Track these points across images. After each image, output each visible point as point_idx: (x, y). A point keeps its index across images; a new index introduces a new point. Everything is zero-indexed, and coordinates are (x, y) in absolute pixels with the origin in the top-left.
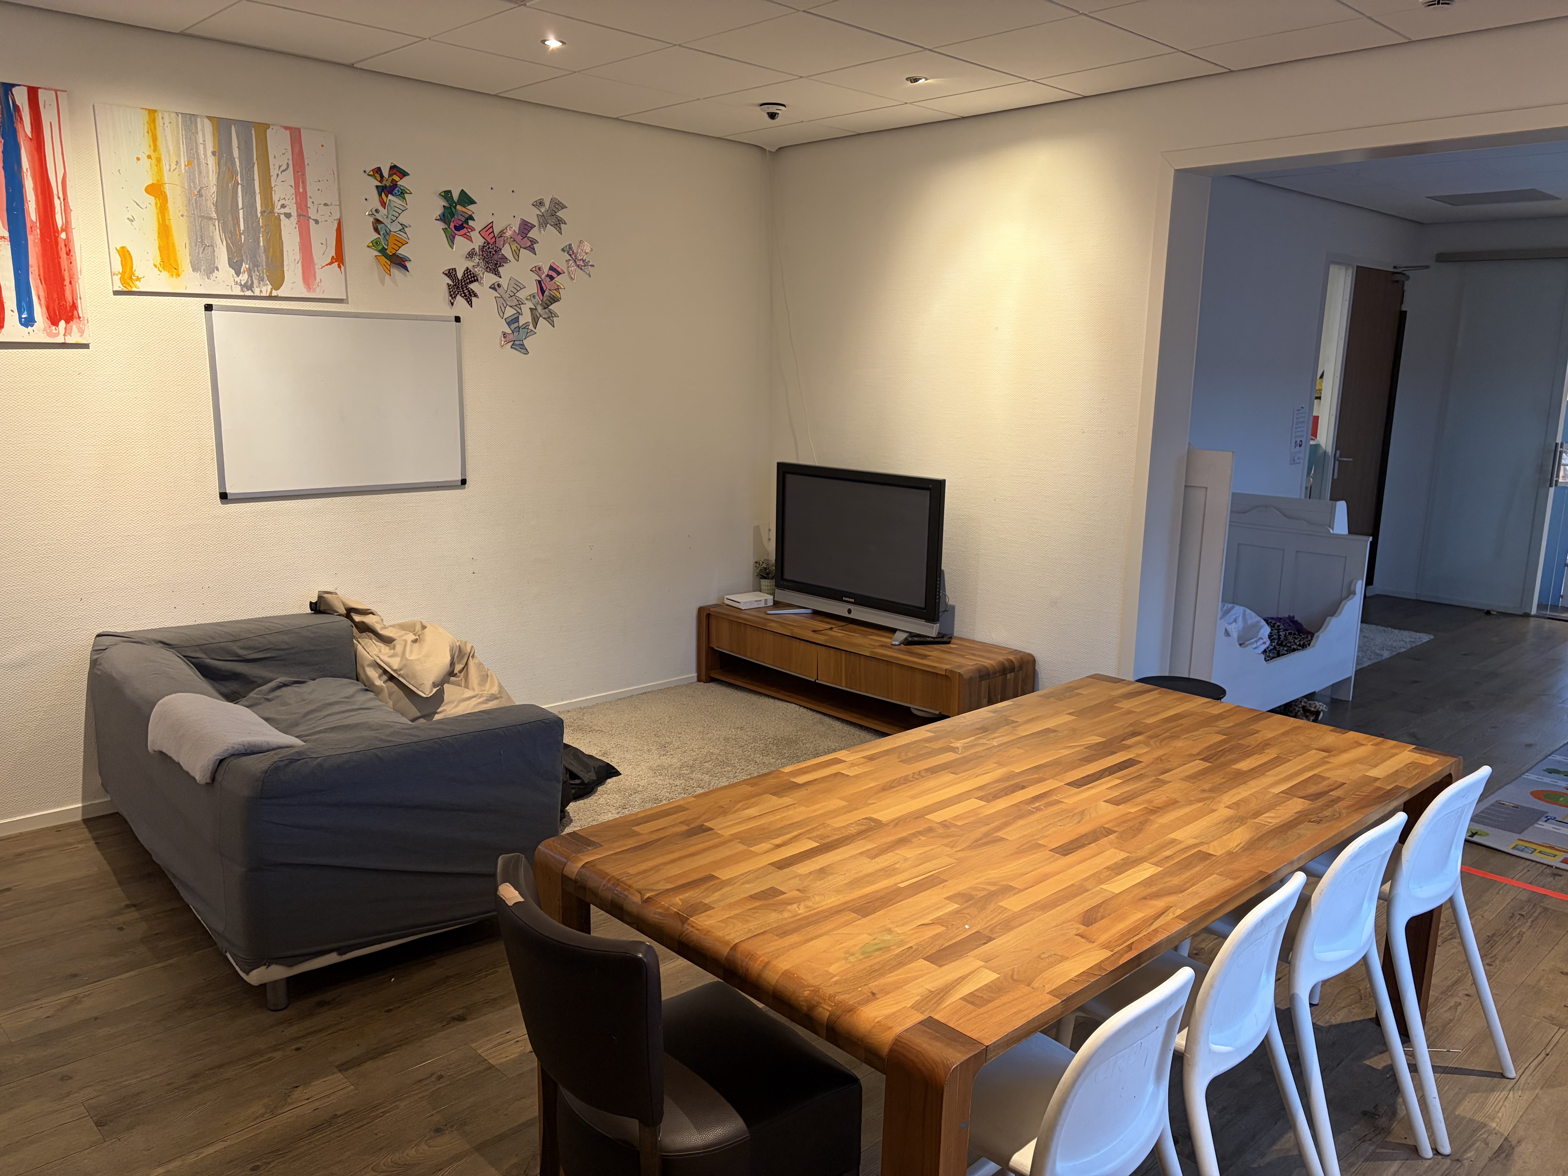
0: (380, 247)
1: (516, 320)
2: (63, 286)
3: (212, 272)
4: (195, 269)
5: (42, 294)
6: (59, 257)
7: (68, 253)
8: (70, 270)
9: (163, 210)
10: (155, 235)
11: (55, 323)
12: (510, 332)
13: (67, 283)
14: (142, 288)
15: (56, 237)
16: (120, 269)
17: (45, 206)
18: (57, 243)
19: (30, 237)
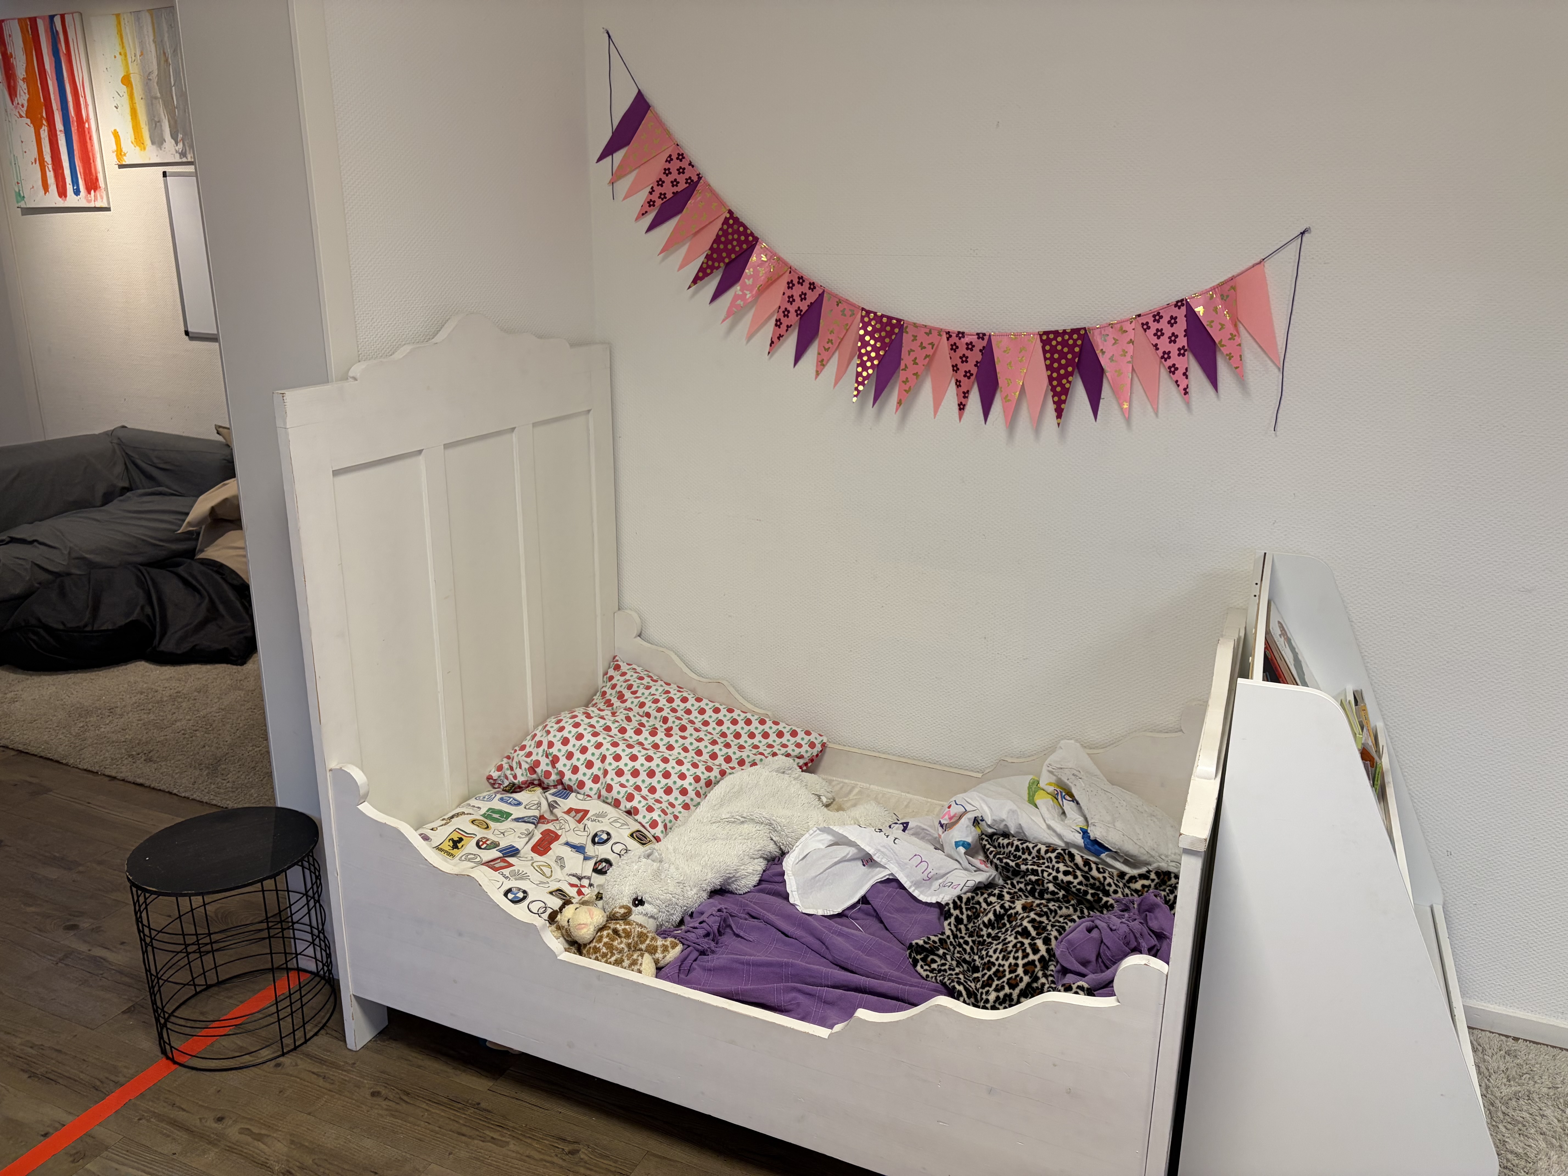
2: (90, 164)
3: (162, 144)
4: (153, 143)
5: (82, 171)
6: (87, 143)
7: (90, 139)
8: (93, 151)
9: (131, 96)
10: (130, 117)
11: (89, 193)
13: (92, 161)
14: (127, 161)
15: (84, 127)
16: (115, 148)
17: (77, 103)
18: (84, 131)
19: (73, 129)
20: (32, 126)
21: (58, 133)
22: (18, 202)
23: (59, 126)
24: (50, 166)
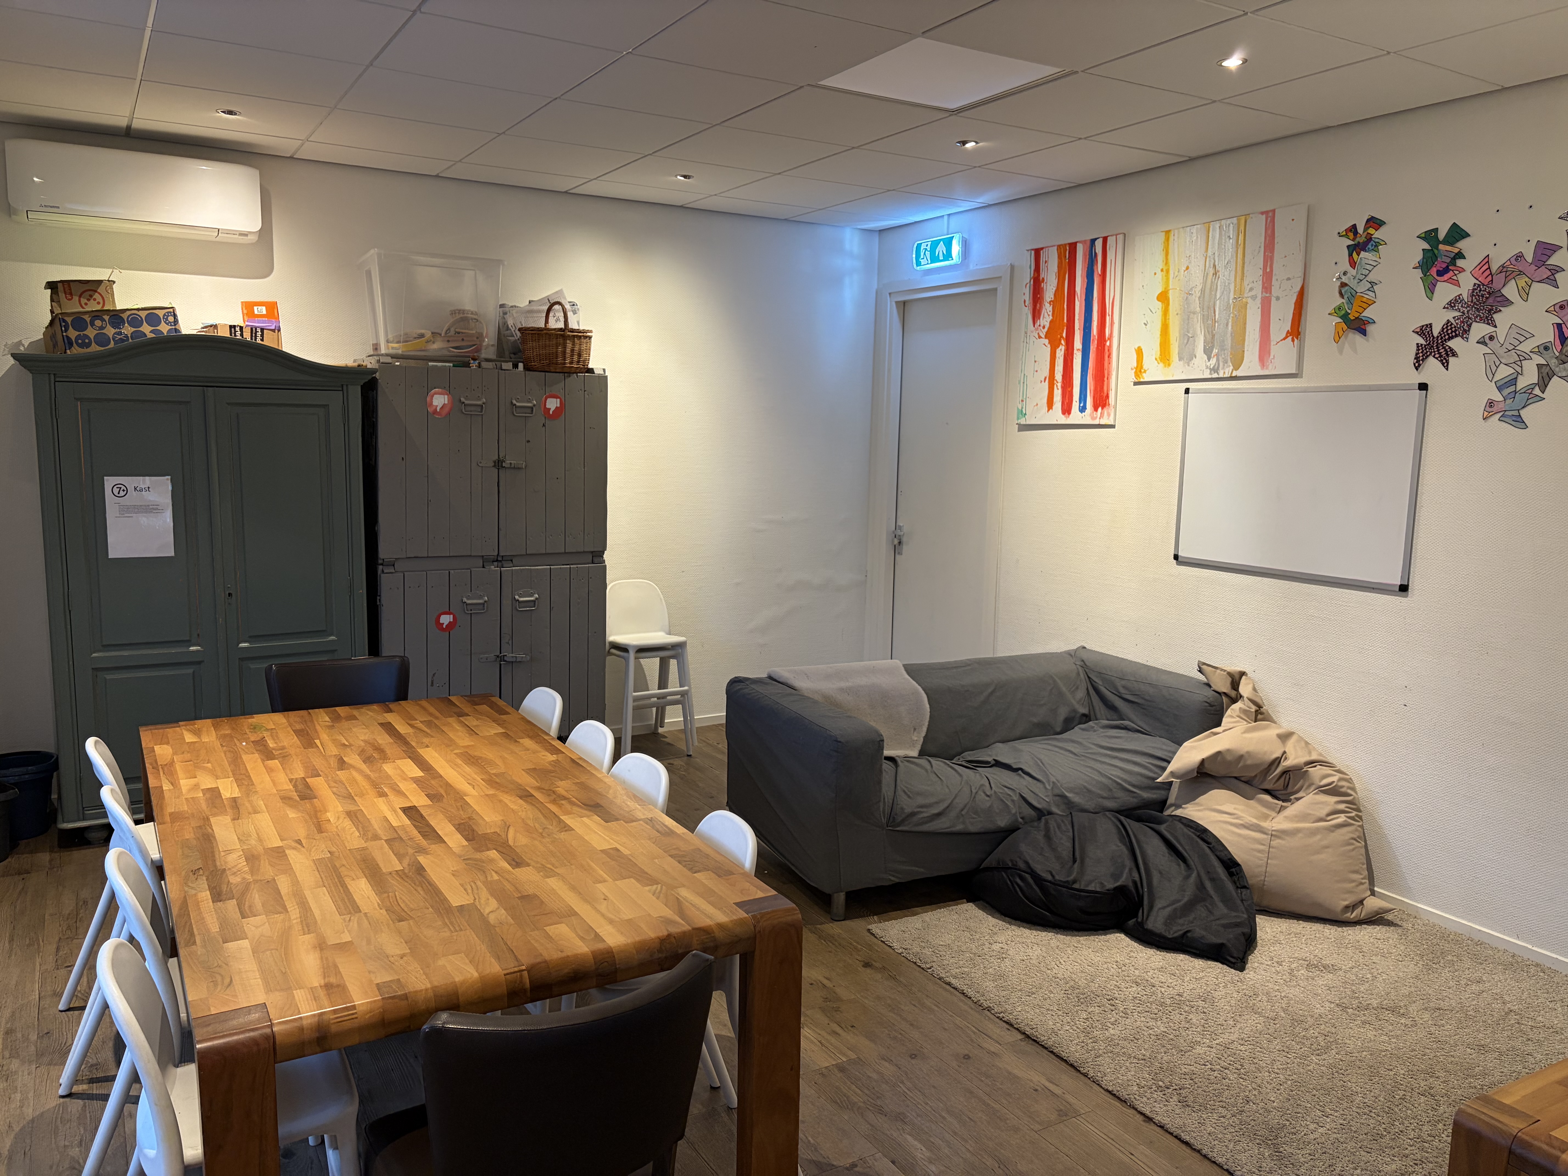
0: (1343, 312)
1: (1513, 381)
2: (1103, 381)
3: (1192, 359)
4: (1180, 359)
5: (1092, 388)
6: (1104, 360)
7: (1109, 357)
8: (1109, 368)
9: (1166, 312)
10: (1159, 334)
11: (1096, 409)
12: (1501, 399)
13: (1106, 379)
14: (1146, 378)
15: (1104, 345)
16: (1135, 365)
17: (1101, 323)
18: (1104, 349)
19: (1091, 347)
20: (1049, 346)
21: (1075, 351)
22: (1018, 419)
23: (1078, 344)
24: (1059, 385)
